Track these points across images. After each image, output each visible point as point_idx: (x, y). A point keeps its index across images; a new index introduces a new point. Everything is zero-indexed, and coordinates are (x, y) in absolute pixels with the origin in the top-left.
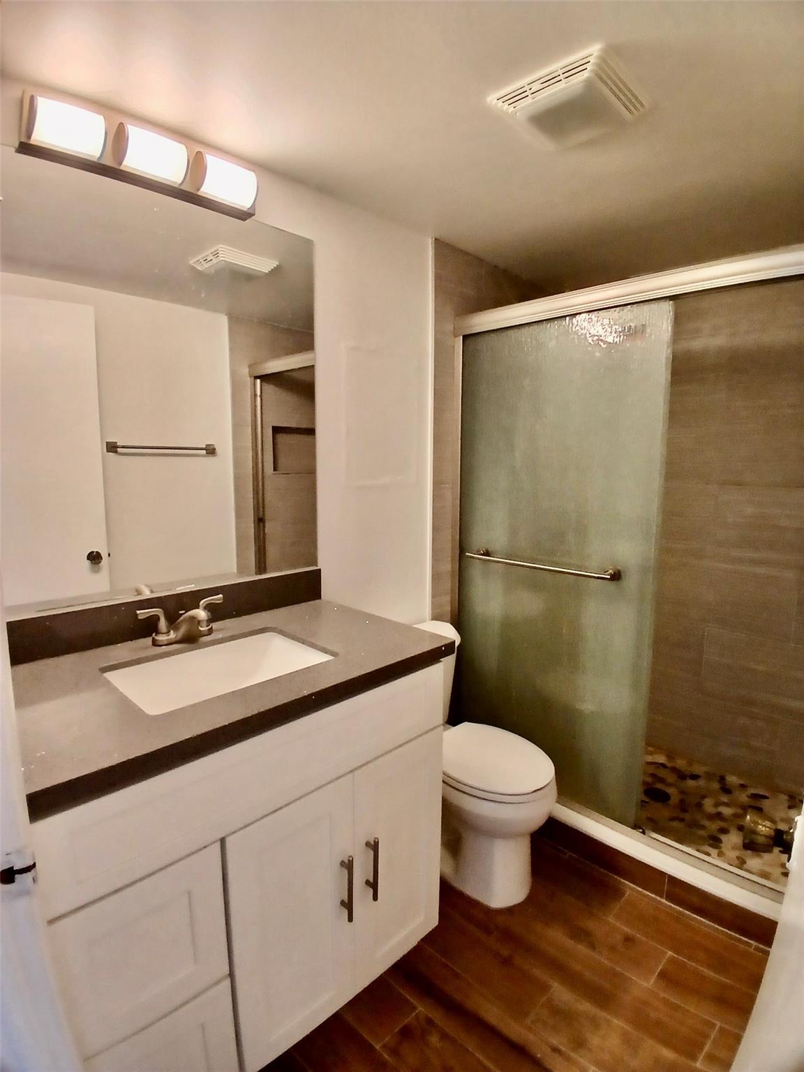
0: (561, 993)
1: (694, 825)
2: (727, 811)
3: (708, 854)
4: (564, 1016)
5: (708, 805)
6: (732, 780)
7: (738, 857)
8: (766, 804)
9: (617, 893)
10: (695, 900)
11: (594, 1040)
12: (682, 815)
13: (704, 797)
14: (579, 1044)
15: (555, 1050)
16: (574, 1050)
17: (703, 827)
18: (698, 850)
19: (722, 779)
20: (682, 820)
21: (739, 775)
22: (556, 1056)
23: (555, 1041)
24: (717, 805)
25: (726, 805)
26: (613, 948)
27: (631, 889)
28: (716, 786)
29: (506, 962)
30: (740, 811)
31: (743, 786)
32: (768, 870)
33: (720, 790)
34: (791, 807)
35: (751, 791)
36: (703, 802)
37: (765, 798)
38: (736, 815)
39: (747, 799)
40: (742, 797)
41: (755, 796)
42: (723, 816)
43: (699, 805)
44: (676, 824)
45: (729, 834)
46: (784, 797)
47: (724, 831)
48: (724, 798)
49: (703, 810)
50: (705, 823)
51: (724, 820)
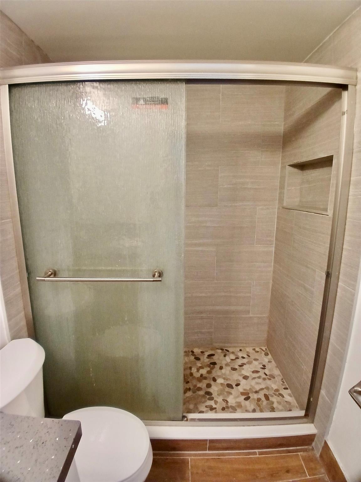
1: (196, 389)
2: (204, 371)
5: (194, 370)
6: (197, 351)
8: (215, 359)
9: (184, 463)
10: (225, 445)
12: (188, 386)
13: (191, 368)
17: (200, 389)
19: (193, 352)
20: (190, 389)
21: (199, 347)
24: (198, 370)
25: (202, 367)
27: (190, 454)
28: (193, 358)
30: (209, 369)
31: (202, 352)
32: (238, 400)
33: (195, 360)
34: (225, 356)
35: (207, 354)
36: (192, 372)
37: (213, 355)
38: (209, 372)
39: (208, 360)
40: (205, 359)
41: (210, 356)
42: (204, 376)
43: (191, 374)
44: (189, 394)
45: (212, 387)
46: (220, 351)
47: (209, 386)
48: (199, 364)
49: (194, 377)
50: (199, 385)
51: (205, 378)
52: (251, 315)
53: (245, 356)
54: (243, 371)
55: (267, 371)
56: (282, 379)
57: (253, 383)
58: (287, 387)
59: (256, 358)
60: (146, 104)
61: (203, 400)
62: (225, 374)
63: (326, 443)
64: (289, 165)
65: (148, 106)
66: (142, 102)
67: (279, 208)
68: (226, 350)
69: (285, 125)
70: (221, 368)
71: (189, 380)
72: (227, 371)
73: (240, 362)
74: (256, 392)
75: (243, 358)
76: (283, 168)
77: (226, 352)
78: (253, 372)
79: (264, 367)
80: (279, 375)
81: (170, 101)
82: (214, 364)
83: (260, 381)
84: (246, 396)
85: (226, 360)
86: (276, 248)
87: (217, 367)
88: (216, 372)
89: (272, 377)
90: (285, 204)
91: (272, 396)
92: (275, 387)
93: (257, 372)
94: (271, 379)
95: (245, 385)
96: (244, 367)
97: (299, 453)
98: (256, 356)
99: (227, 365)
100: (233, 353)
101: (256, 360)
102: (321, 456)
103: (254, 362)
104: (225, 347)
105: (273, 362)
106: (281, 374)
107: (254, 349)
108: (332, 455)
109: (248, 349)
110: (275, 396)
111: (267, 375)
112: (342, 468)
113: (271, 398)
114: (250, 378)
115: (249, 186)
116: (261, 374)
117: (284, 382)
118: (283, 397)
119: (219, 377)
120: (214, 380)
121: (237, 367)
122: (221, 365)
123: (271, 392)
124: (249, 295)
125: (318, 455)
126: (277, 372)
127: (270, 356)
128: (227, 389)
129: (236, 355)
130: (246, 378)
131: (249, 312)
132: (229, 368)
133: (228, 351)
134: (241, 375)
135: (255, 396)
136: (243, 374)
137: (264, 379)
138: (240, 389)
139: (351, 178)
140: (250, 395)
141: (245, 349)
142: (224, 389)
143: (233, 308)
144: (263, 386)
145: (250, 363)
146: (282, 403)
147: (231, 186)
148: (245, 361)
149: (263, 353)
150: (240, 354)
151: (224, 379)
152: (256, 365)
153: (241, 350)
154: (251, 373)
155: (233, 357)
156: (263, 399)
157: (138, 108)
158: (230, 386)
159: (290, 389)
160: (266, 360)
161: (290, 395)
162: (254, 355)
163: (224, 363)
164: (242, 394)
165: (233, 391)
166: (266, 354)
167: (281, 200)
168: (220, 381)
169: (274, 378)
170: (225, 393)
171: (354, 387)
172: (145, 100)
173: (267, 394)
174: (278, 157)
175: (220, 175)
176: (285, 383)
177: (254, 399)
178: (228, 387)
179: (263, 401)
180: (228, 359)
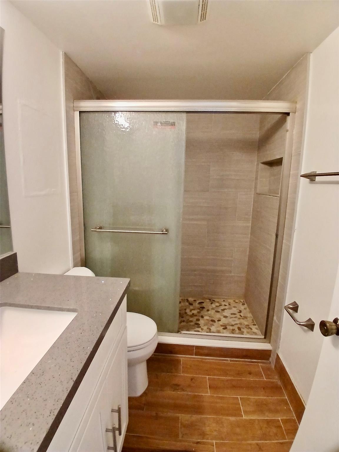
0: (185, 417)
1: (189, 321)
2: (195, 312)
3: (199, 331)
4: (191, 426)
5: (188, 311)
6: (191, 299)
7: (207, 328)
8: (204, 305)
9: (178, 361)
10: (206, 351)
11: (207, 429)
12: (183, 319)
13: (185, 309)
14: (203, 435)
15: (198, 443)
16: (203, 438)
17: (191, 321)
18: (195, 331)
19: (187, 300)
20: (184, 321)
21: (192, 297)
22: (199, 445)
23: (195, 440)
24: (191, 311)
25: (194, 310)
26: (189, 386)
27: (182, 357)
28: (187, 304)
29: (157, 417)
30: (199, 311)
31: (195, 301)
32: (218, 329)
33: (189, 305)
34: (212, 303)
35: (198, 302)
36: (186, 312)
37: (203, 303)
38: (198, 312)
39: (198, 305)
40: (196, 305)
41: (200, 303)
42: (195, 314)
43: (186, 313)
44: (183, 324)
45: (200, 321)
46: (208, 300)
47: (198, 320)
48: (191, 307)
49: (188, 315)
50: (191, 319)
51: (196, 316)
52: (232, 274)
53: (227, 304)
54: (224, 313)
55: (242, 314)
56: (253, 319)
57: (231, 320)
58: (256, 324)
59: (235, 306)
60: (162, 126)
61: (193, 327)
62: (210, 314)
63: (278, 355)
64: (261, 163)
65: (163, 127)
66: (159, 124)
67: (254, 194)
68: (213, 300)
69: (260, 133)
70: (208, 310)
71: (183, 316)
72: (212, 312)
73: (222, 307)
74: (232, 325)
75: (225, 305)
76: (258, 165)
77: (212, 301)
78: (232, 314)
79: (240, 312)
80: (251, 317)
81: (176, 124)
82: (203, 308)
83: (236, 319)
84: (224, 327)
85: (212, 306)
86: (252, 224)
87: (205, 310)
88: (204, 312)
89: (245, 318)
90: (258, 191)
91: (244, 328)
92: (246, 323)
93: (235, 314)
94: (244, 319)
95: (224, 321)
96: (225, 311)
97: (259, 364)
98: (236, 305)
99: (213, 309)
100: (218, 302)
101: (234, 307)
102: (275, 366)
103: (233, 308)
104: (212, 298)
105: (248, 309)
106: (252, 316)
107: (234, 301)
108: (282, 363)
109: (229, 301)
110: (246, 329)
111: (241, 316)
112: (288, 371)
113: (242, 330)
114: (229, 318)
115: (233, 177)
116: (238, 315)
117: (253, 321)
118: (251, 329)
119: (206, 315)
120: (202, 317)
121: (220, 310)
122: (208, 309)
123: (243, 326)
124: (230, 259)
125: (273, 367)
126: (249, 315)
127: (246, 306)
128: (211, 323)
129: (220, 304)
130: (225, 317)
131: (231, 272)
132: (214, 311)
133: (214, 301)
134: (222, 315)
135: (231, 328)
136: (224, 315)
137: (239, 319)
138: (221, 323)
139: (291, 173)
140: (227, 327)
141: (227, 301)
142: (209, 323)
143: (218, 268)
144: (238, 322)
145: (230, 309)
146: (250, 333)
147: (219, 177)
148: (226, 307)
149: (241, 303)
150: (223, 303)
151: (210, 317)
152: (235, 310)
153: (224, 301)
154: (230, 315)
155: (217, 304)
156: (237, 329)
157: (157, 128)
158: (213, 321)
159: (258, 325)
160: (242, 308)
161: (256, 329)
162: (233, 304)
163: (210, 308)
164: (222, 326)
165: (215, 324)
166: (243, 304)
167: (256, 188)
168: (206, 318)
169: (247, 318)
170: (209, 325)
171: (288, 305)
172: (161, 123)
173: (240, 327)
174: (254, 157)
175: (211, 169)
176: (255, 322)
177: (230, 329)
178: (211, 321)
179: (236, 331)
180: (214, 306)
